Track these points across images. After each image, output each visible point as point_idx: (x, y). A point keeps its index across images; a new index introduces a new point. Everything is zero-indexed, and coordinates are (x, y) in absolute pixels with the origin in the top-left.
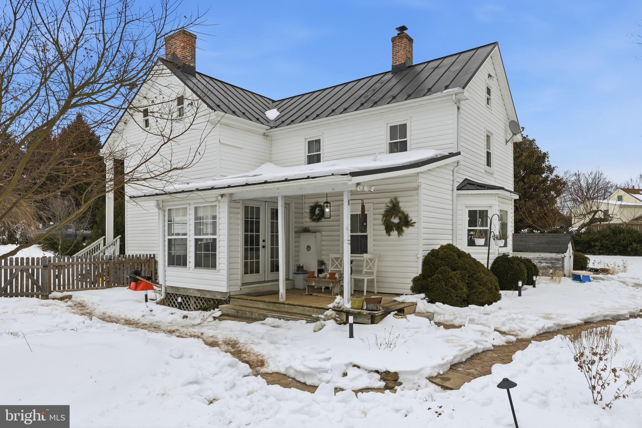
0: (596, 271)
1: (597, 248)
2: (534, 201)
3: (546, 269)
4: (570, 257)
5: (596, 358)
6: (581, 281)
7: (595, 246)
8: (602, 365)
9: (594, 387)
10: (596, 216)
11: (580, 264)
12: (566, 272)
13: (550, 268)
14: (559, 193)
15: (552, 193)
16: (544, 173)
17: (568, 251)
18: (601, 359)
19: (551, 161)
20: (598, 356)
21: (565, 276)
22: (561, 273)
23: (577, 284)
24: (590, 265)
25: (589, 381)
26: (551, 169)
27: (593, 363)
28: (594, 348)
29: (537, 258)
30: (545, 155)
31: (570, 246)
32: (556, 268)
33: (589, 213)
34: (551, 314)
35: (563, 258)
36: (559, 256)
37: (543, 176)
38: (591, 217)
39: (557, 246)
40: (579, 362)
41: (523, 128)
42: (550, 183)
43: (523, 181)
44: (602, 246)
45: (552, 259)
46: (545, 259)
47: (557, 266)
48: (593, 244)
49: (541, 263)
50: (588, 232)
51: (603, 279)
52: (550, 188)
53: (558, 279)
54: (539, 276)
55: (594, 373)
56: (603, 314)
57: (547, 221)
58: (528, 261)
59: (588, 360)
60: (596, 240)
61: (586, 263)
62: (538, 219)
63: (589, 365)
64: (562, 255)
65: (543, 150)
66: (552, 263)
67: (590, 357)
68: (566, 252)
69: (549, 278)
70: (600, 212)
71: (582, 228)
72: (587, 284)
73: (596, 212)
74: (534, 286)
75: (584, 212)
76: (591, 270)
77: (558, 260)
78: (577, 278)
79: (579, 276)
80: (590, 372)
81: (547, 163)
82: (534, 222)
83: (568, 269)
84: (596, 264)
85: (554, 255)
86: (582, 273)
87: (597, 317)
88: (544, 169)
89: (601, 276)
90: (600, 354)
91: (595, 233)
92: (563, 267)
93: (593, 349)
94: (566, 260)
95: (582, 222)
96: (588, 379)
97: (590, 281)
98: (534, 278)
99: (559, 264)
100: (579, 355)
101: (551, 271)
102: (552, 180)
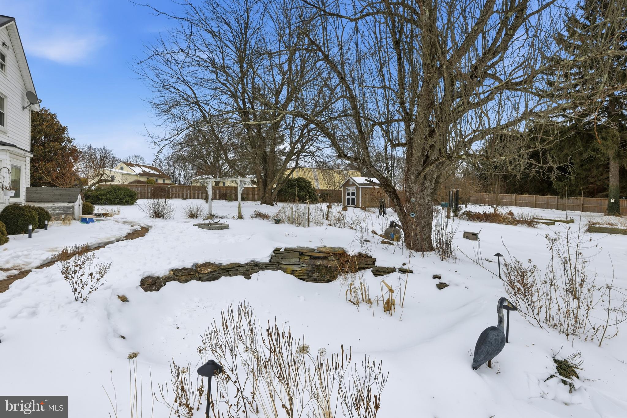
0: (99, 215)
1: (103, 200)
2: (54, 163)
3: (59, 216)
4: (80, 205)
5: (77, 269)
6: (87, 223)
7: (102, 199)
8: (81, 272)
9: (76, 290)
10: (103, 178)
11: (87, 210)
12: (76, 216)
13: (62, 214)
14: (76, 159)
15: (70, 158)
16: (63, 142)
17: (78, 201)
18: (80, 268)
19: (70, 134)
20: (79, 266)
21: (75, 219)
22: (71, 217)
23: (84, 225)
24: (96, 211)
25: (72, 286)
26: (69, 141)
27: (75, 272)
28: (77, 261)
29: (51, 207)
30: (64, 129)
31: (79, 197)
32: (66, 214)
33: (97, 175)
34: (56, 248)
35: (73, 207)
36: (71, 205)
37: (63, 144)
38: (99, 178)
39: (70, 197)
40: (65, 275)
41: (41, 101)
42: (69, 151)
43: (43, 146)
44: (107, 199)
45: (64, 207)
46: (58, 208)
47: (68, 212)
48: (100, 198)
49: (55, 211)
50: (98, 189)
51: (103, 220)
52: (68, 155)
53: (68, 222)
54: (52, 221)
55: (76, 279)
56: (98, 242)
57: (65, 180)
58: (40, 209)
59: (71, 271)
60: (103, 195)
61: (92, 210)
62: (56, 177)
63: (73, 275)
64: (73, 204)
65: (63, 123)
66: (64, 210)
67: (74, 269)
68: (76, 202)
69: (61, 222)
70: (105, 175)
71: (93, 186)
72: (91, 224)
73: (102, 175)
74: (46, 229)
75: (94, 175)
76: (96, 214)
77: (69, 208)
78: (84, 221)
79: (86, 219)
80: (73, 279)
81: (66, 135)
82: (52, 180)
83: (78, 214)
84: (100, 210)
85: (66, 204)
86: (88, 217)
87: (93, 245)
88: (63, 138)
89: (102, 218)
90: (80, 265)
91: (103, 190)
92: (73, 213)
93: (75, 262)
94: (76, 208)
95: (93, 181)
96: (72, 284)
97: (93, 222)
98: (46, 222)
99: (70, 211)
100: (65, 269)
101: (63, 216)
102: (70, 149)
